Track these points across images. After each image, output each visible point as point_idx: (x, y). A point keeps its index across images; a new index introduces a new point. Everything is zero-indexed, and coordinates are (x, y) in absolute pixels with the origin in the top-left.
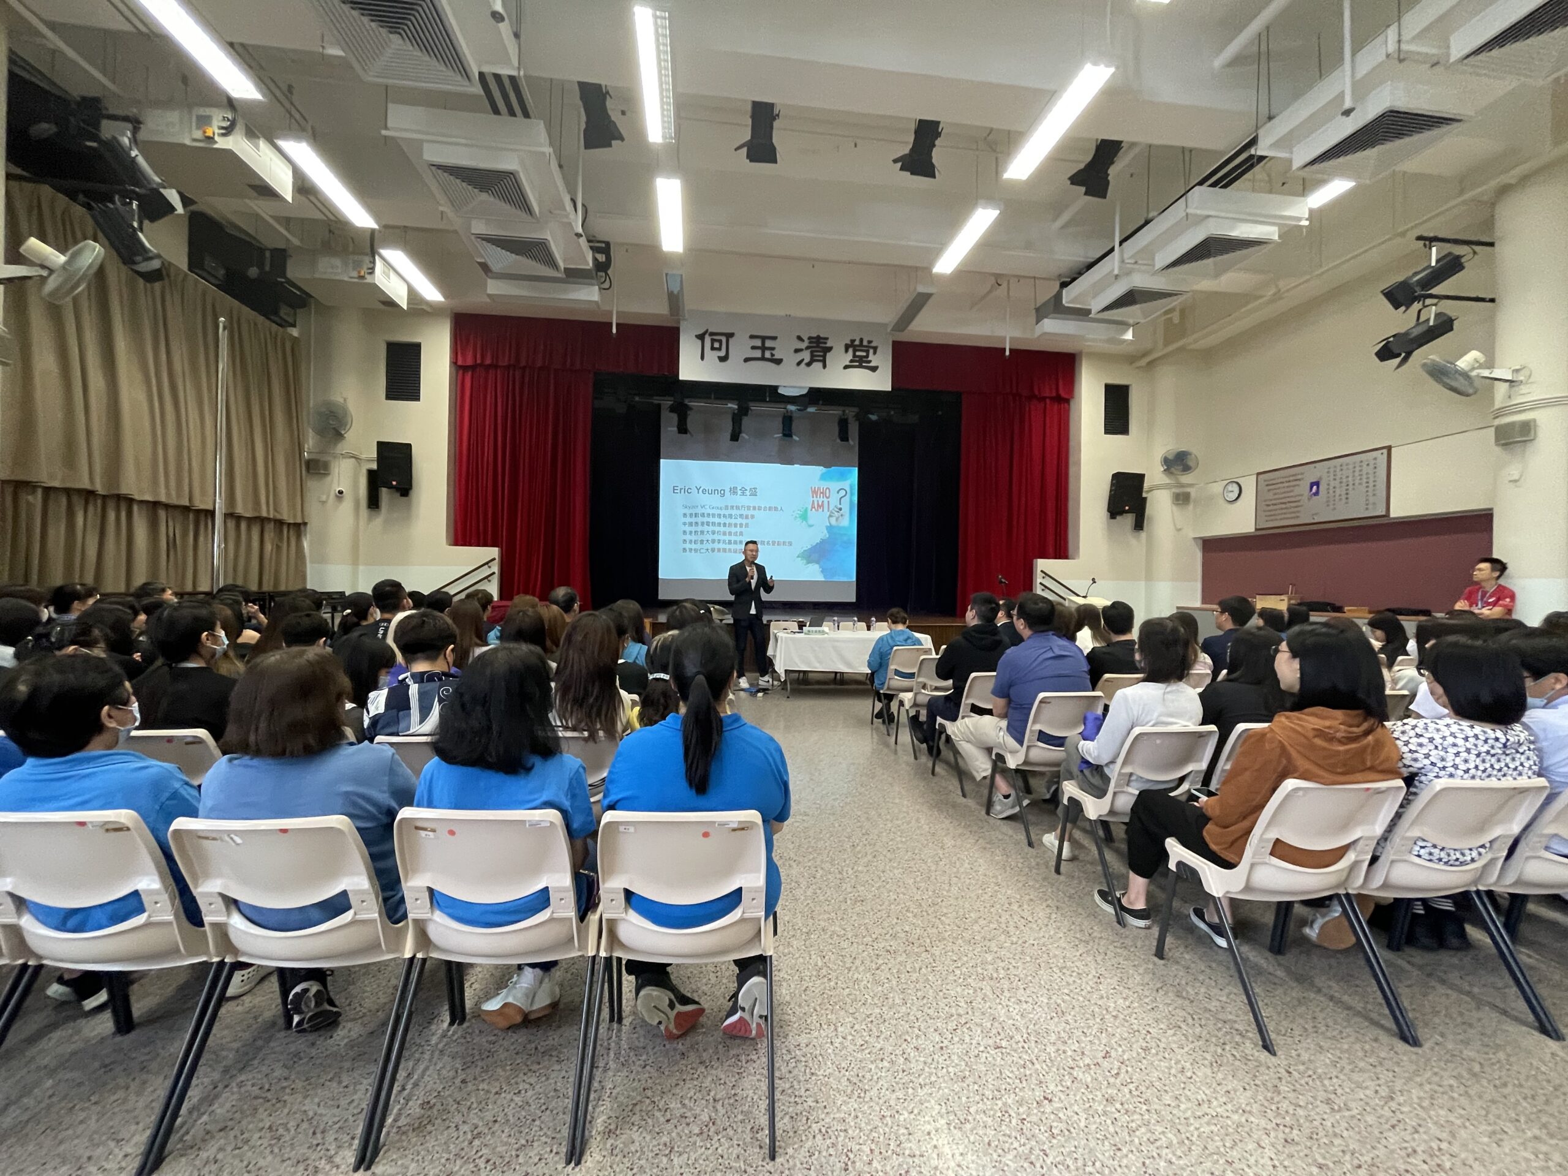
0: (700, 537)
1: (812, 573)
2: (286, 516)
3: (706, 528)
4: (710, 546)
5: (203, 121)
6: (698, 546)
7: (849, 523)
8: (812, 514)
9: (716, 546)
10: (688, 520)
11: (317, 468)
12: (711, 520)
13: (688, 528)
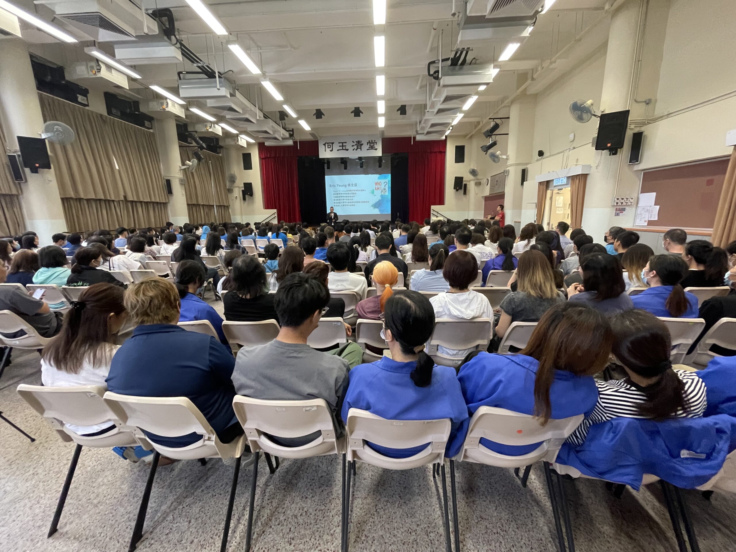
0: (339, 201)
1: (376, 211)
2: (225, 204)
3: (341, 198)
4: (342, 204)
5: (206, 126)
6: (339, 204)
7: (388, 194)
8: (375, 191)
9: (344, 204)
10: (335, 196)
11: (230, 191)
12: (342, 195)
13: (335, 199)
